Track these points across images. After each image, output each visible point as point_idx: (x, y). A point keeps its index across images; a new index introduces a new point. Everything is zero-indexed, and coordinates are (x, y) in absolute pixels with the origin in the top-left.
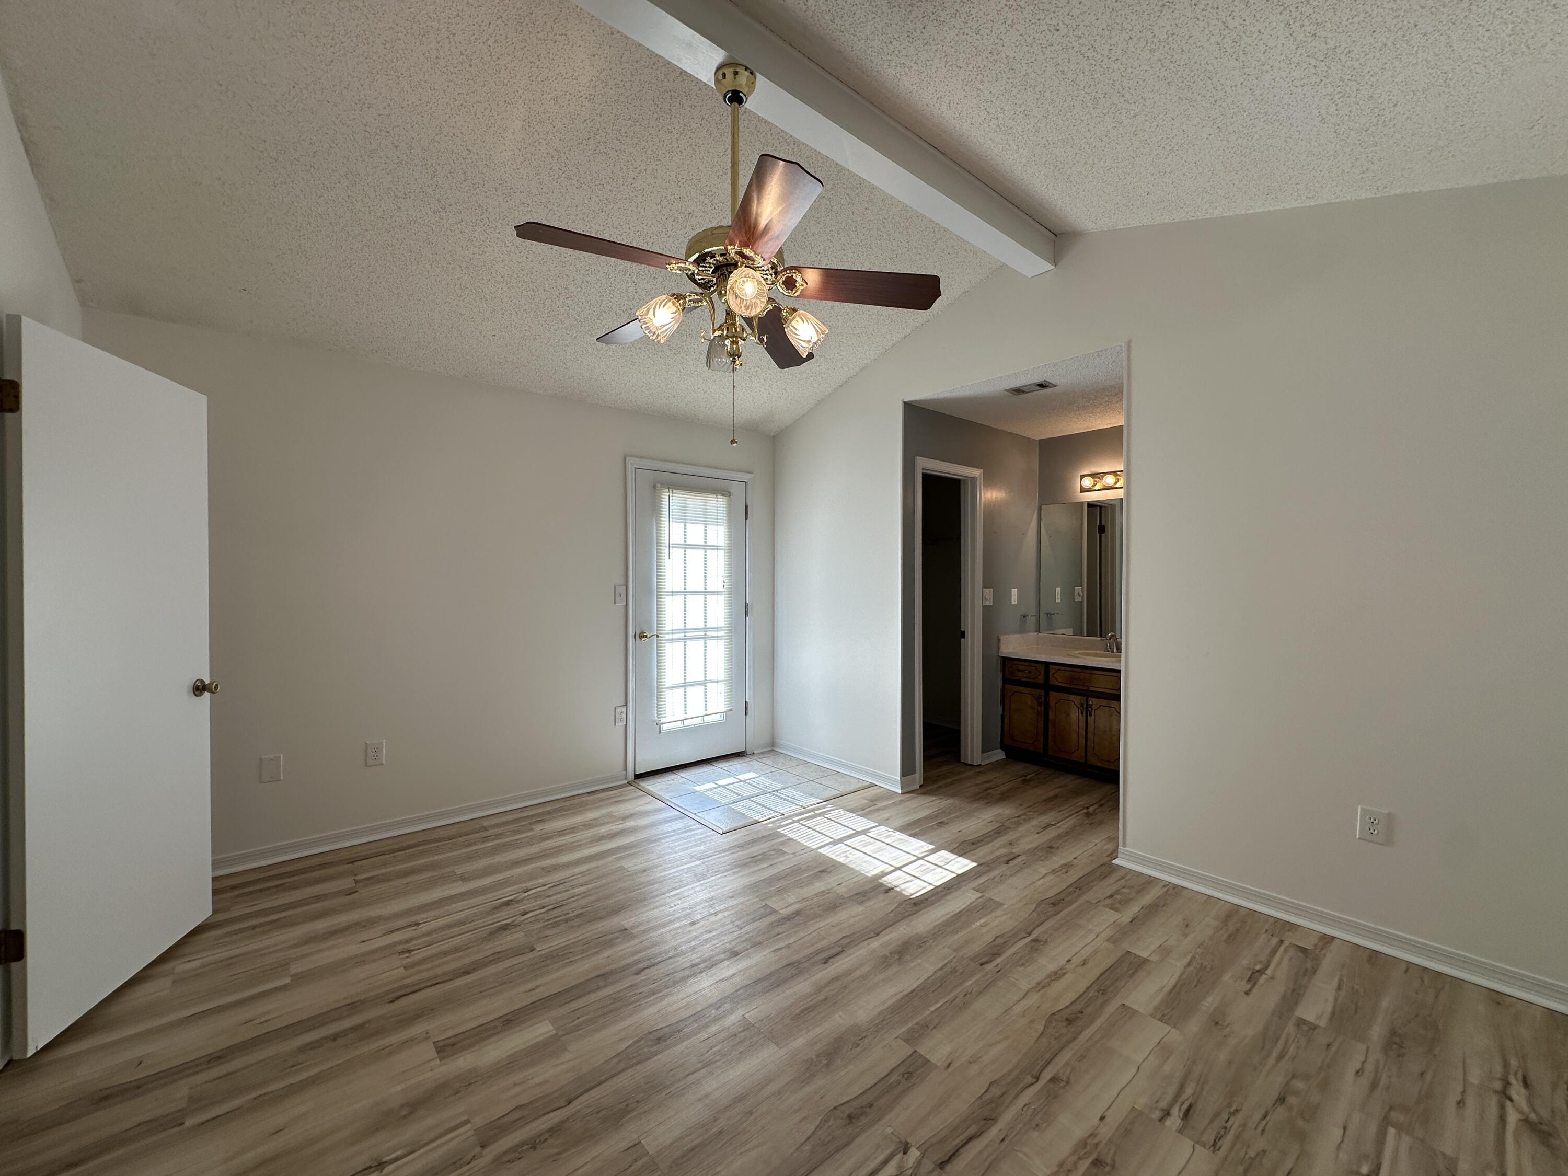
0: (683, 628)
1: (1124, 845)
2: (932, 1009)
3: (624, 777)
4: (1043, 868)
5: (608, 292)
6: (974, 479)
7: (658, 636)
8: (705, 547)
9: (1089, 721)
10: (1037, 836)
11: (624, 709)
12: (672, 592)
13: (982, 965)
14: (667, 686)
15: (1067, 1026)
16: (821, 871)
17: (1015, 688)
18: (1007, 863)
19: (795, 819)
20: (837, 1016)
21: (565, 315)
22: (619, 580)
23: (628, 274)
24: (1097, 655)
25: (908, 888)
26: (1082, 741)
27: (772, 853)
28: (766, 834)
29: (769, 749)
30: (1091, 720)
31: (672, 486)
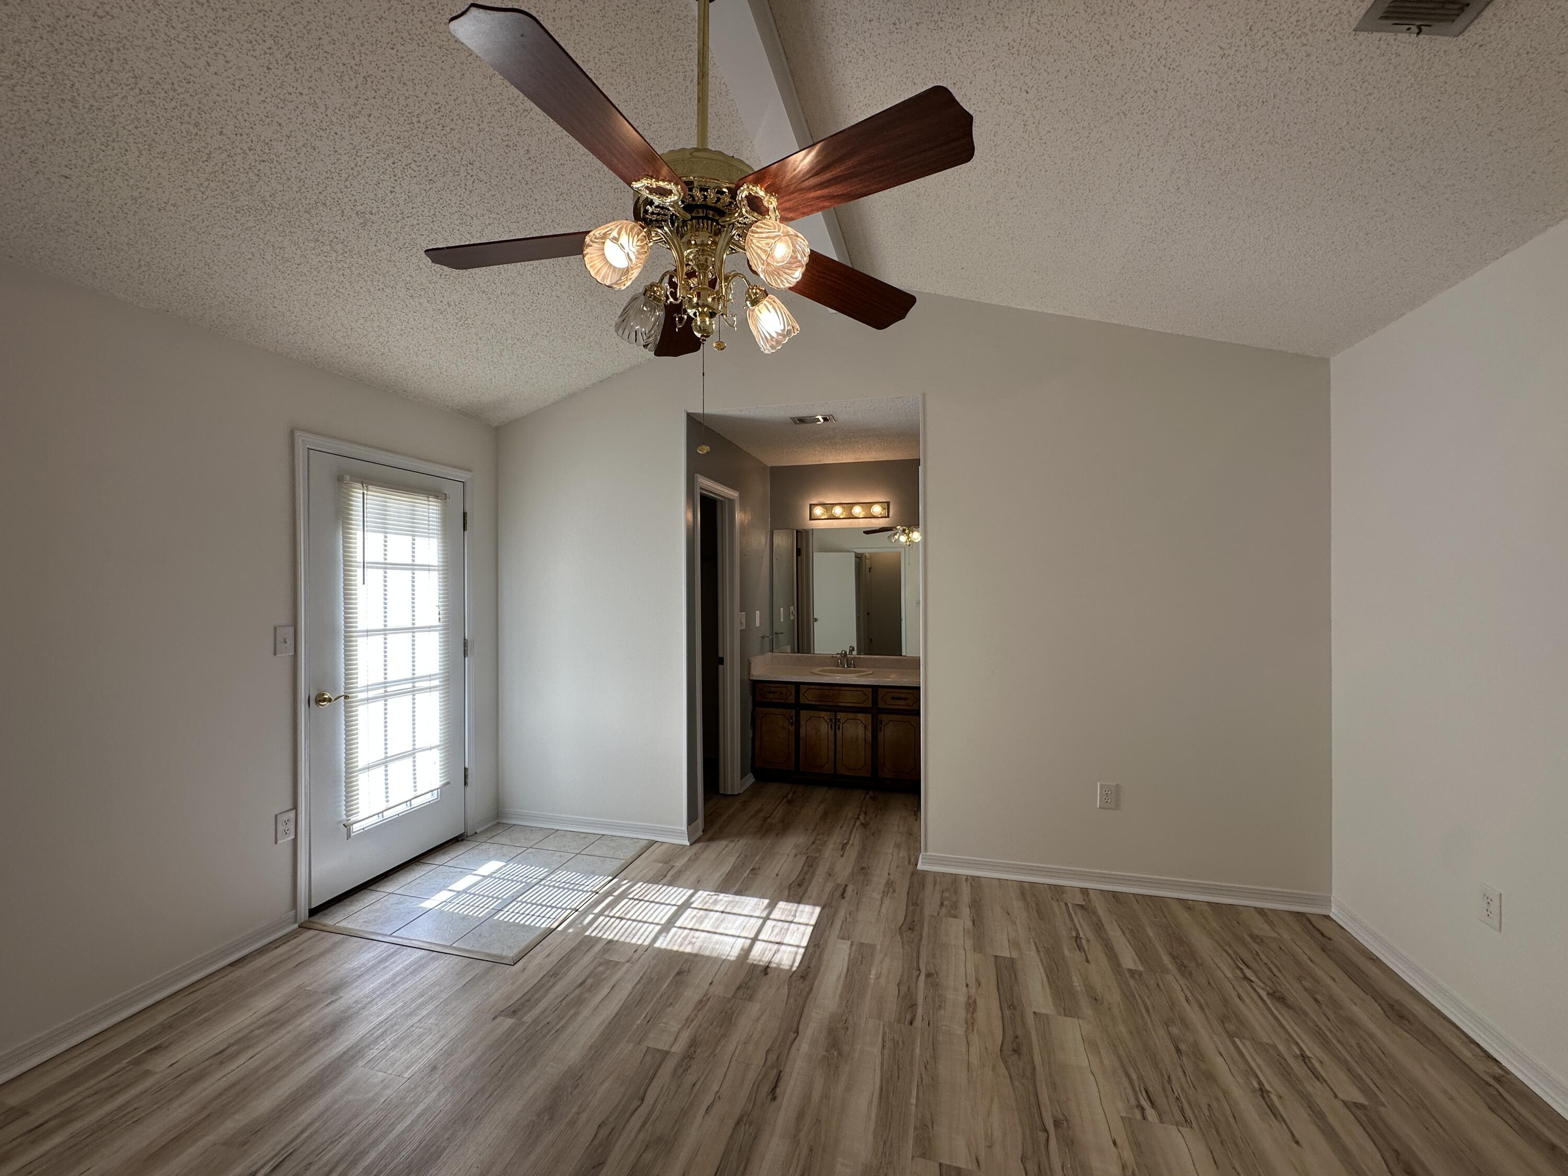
0: (383, 680)
1: (926, 851)
2: (914, 1101)
3: (292, 920)
4: (874, 892)
5: (344, 175)
6: (731, 501)
7: (346, 697)
8: (412, 567)
9: (837, 734)
10: (843, 859)
11: (292, 815)
12: (367, 631)
13: (911, 1023)
14: (360, 767)
15: (1019, 1059)
16: (679, 974)
17: (766, 710)
18: (843, 896)
19: (597, 911)
20: (839, 1166)
21: (247, 186)
22: (283, 618)
23: (391, 160)
24: (832, 672)
25: (781, 959)
26: (832, 754)
27: (600, 969)
28: (573, 944)
29: (495, 822)
30: (839, 733)
31: (367, 481)
